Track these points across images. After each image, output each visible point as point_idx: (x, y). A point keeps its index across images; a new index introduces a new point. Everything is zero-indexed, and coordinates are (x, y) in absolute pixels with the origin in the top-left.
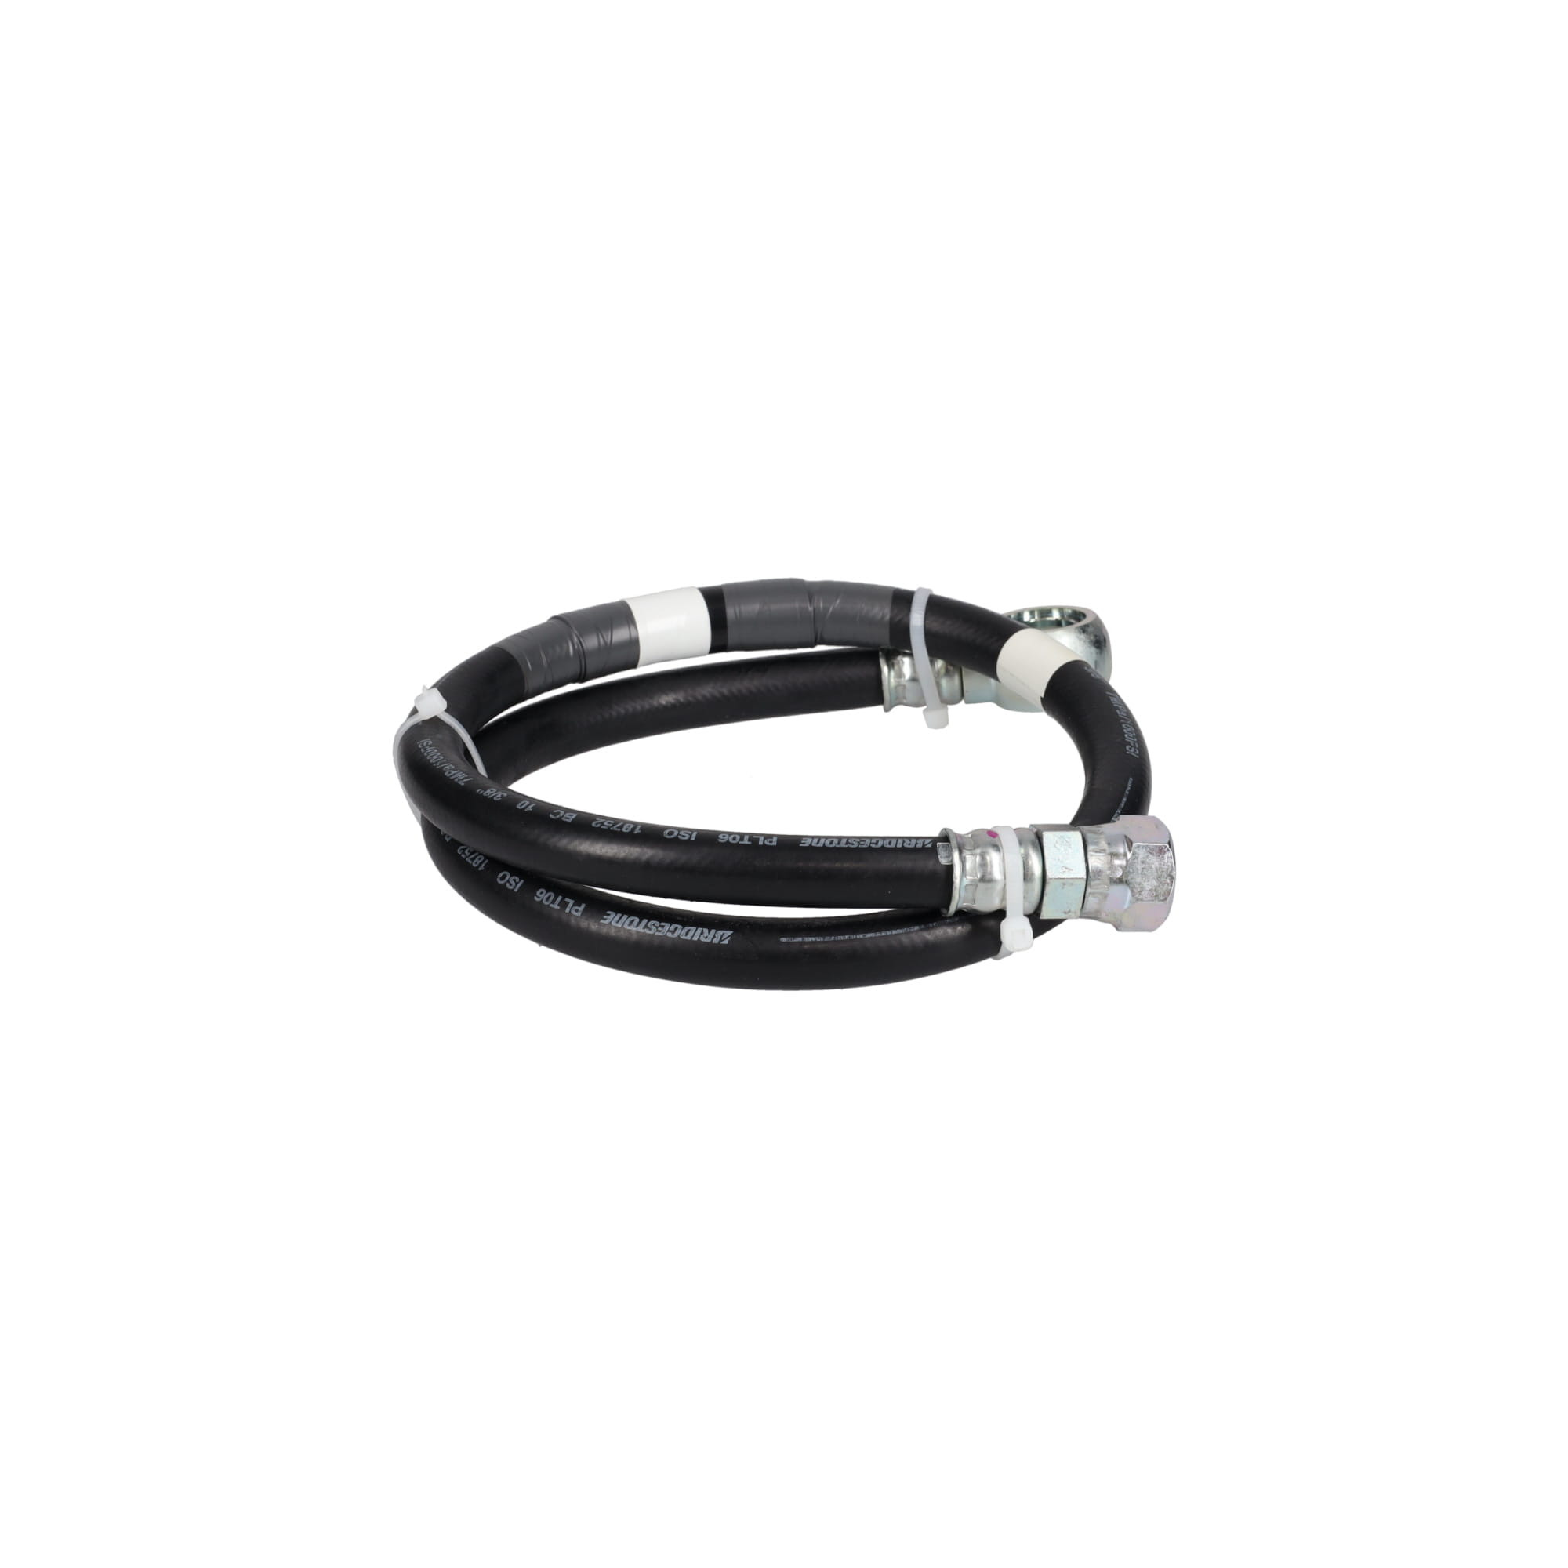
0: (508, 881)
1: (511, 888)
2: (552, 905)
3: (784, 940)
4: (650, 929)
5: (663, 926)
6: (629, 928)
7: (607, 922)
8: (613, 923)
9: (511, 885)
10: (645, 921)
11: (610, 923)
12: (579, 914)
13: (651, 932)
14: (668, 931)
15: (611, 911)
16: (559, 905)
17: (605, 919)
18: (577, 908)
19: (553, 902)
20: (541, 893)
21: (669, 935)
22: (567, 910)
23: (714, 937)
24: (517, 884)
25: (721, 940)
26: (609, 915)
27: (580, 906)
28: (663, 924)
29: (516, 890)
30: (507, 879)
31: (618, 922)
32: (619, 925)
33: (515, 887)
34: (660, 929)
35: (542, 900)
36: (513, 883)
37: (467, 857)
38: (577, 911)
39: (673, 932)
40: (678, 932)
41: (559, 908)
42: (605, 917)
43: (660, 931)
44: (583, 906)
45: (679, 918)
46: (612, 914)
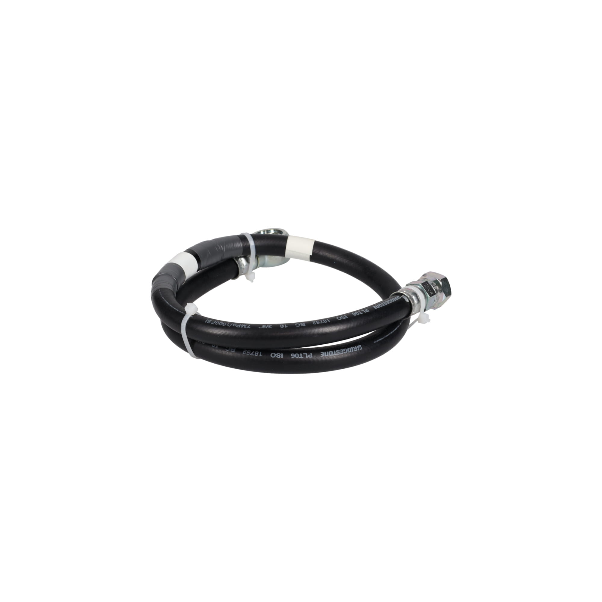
0: (276, 356)
1: (279, 357)
2: (300, 358)
3: (375, 342)
4: (338, 353)
5: (341, 351)
6: (331, 355)
7: (323, 356)
8: (325, 356)
10: (335, 351)
11: (324, 356)
12: (312, 357)
13: (339, 354)
14: (344, 352)
15: (322, 352)
16: (302, 356)
17: (322, 355)
18: (310, 355)
19: (300, 356)
20: (293, 355)
21: (345, 353)
22: (307, 357)
23: (357, 349)
24: (281, 355)
25: (360, 349)
26: (322, 354)
27: (310, 354)
28: (340, 350)
29: (282, 357)
31: (326, 354)
32: (328, 355)
34: (341, 352)
37: (250, 354)
38: (310, 356)
39: (345, 351)
40: (346, 351)
41: (303, 357)
42: (321, 355)
43: (341, 353)
44: (311, 354)
45: (343, 347)
46: (323, 353)
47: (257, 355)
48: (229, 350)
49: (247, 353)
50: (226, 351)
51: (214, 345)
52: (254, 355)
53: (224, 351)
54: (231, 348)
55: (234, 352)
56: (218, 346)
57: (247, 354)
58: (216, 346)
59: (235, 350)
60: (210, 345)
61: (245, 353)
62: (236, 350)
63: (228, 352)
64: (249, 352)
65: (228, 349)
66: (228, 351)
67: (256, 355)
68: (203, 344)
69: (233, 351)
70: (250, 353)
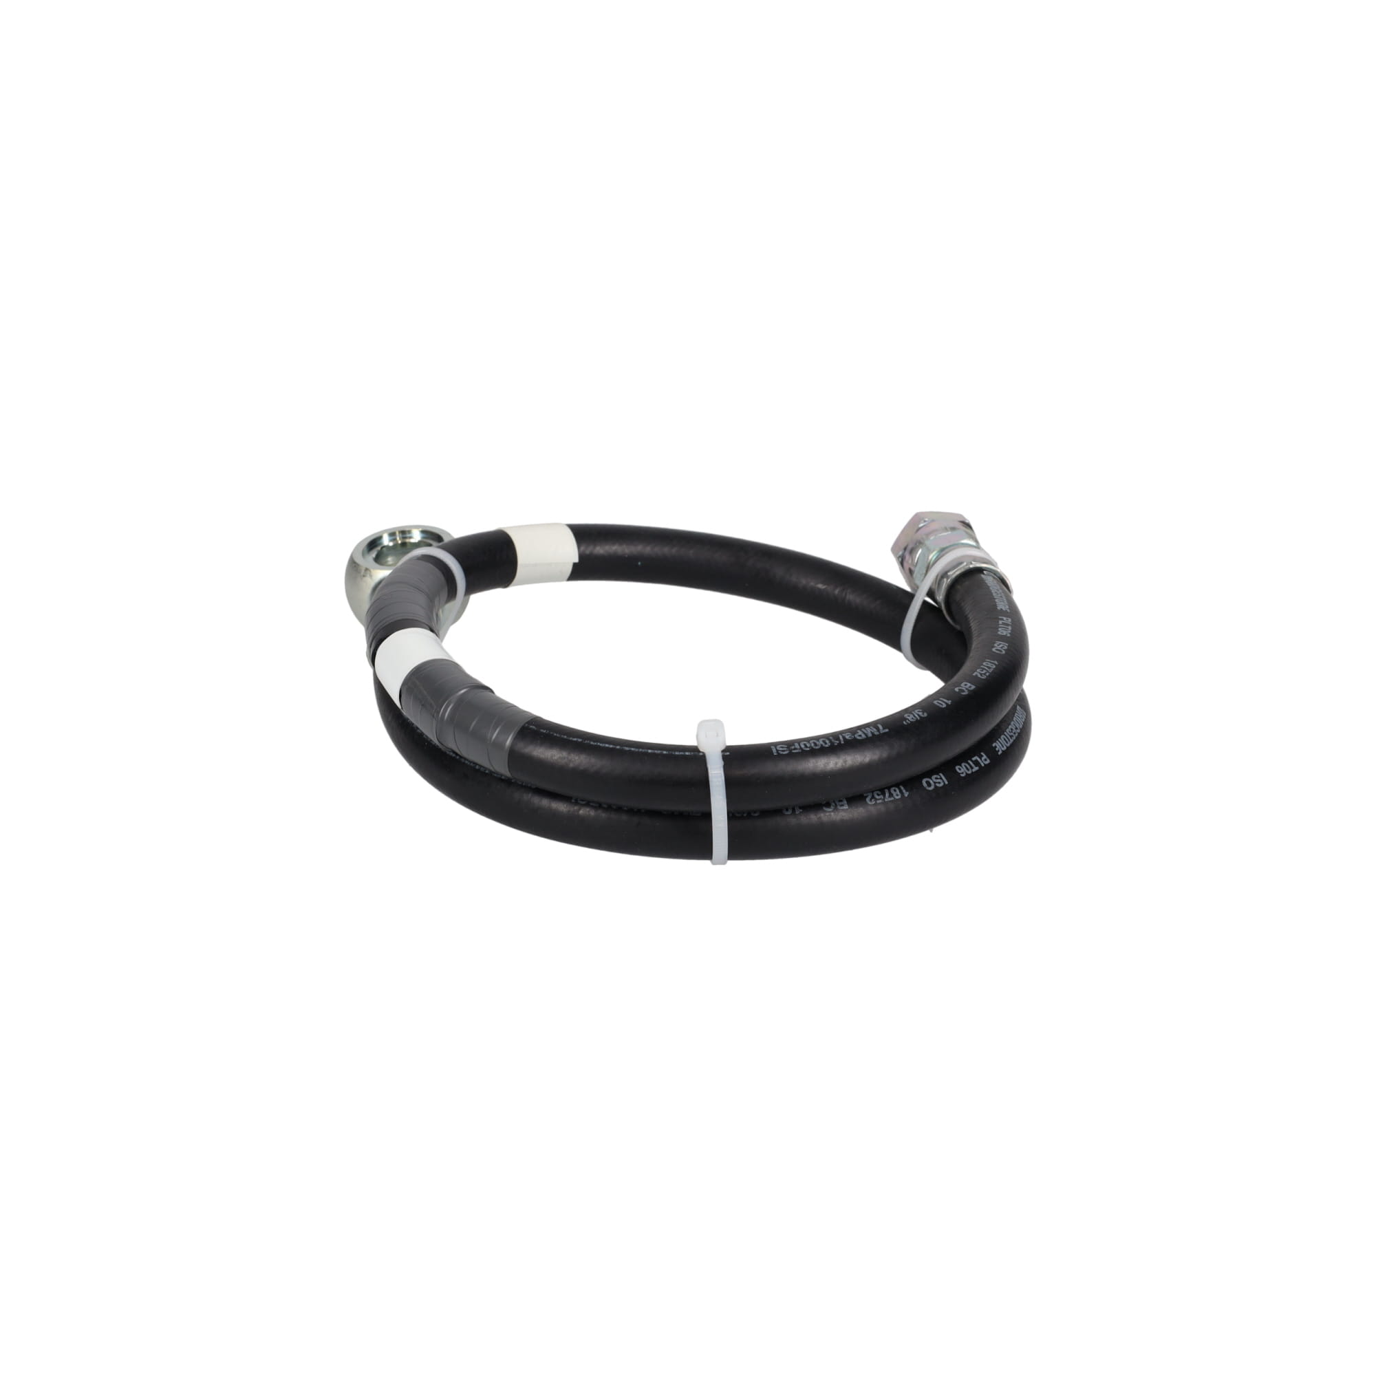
0: (935, 783)
1: (942, 784)
9: (939, 783)
24: (941, 778)
29: (946, 783)
30: (931, 782)
33: (943, 781)
35: (966, 773)
36: (939, 781)
37: (884, 799)
47: (899, 797)
48: (832, 807)
49: (876, 799)
50: (825, 811)
51: (787, 810)
52: (892, 799)
53: (822, 815)
54: (834, 802)
55: (846, 807)
56: (800, 808)
57: (878, 802)
58: (794, 810)
59: (845, 802)
60: (778, 812)
61: (871, 800)
62: (847, 801)
63: (832, 814)
64: (878, 795)
65: (828, 805)
66: (830, 810)
67: (897, 798)
68: (757, 817)
69: (842, 805)
70: (882, 797)
